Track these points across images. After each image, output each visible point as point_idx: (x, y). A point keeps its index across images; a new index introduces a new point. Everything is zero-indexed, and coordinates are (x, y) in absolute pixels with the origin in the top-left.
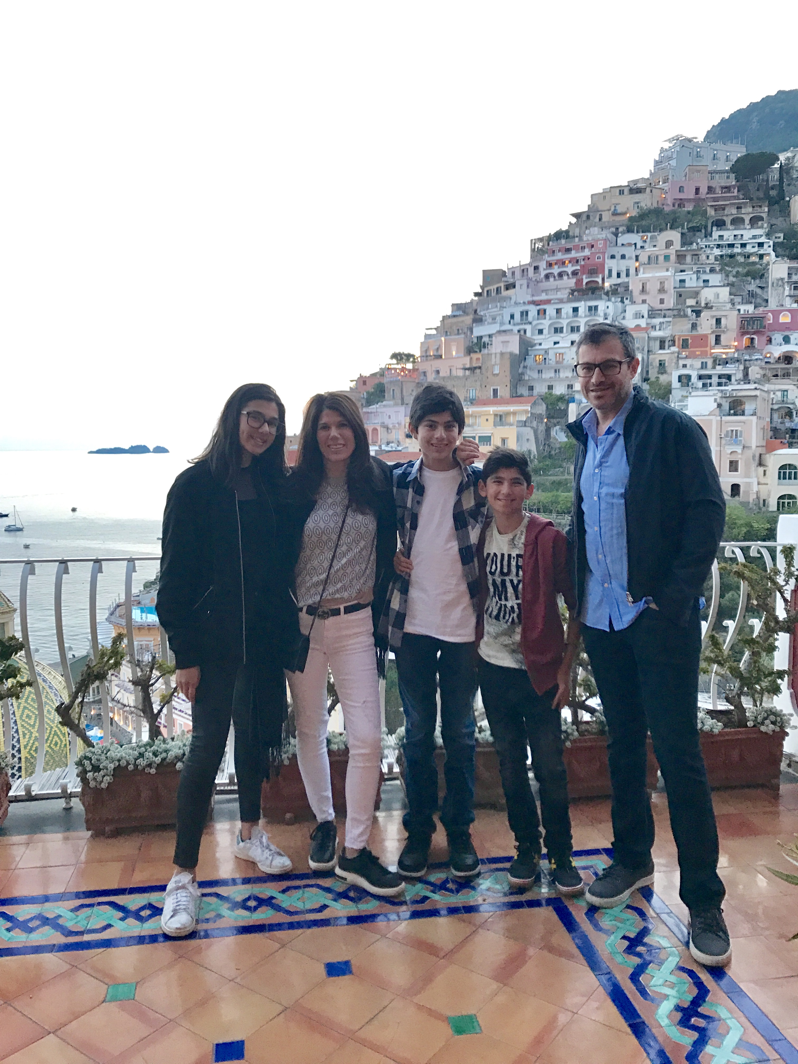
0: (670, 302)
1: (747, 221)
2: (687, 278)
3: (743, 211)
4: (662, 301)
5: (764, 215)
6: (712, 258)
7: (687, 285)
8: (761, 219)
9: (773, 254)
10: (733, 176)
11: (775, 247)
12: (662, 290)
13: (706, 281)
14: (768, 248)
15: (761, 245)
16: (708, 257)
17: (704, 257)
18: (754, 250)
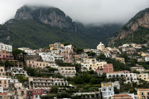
0: (7, 86)
1: (18, 66)
2: (10, 80)
3: (17, 63)
4: (5, 86)
5: (22, 65)
6: (14, 75)
7: (11, 82)
8: (21, 65)
9: (27, 75)
10: (12, 53)
11: (27, 73)
12: (5, 83)
13: (14, 81)
14: (26, 73)
15: (24, 72)
16: (13, 74)
17: (12, 75)
18: (23, 73)
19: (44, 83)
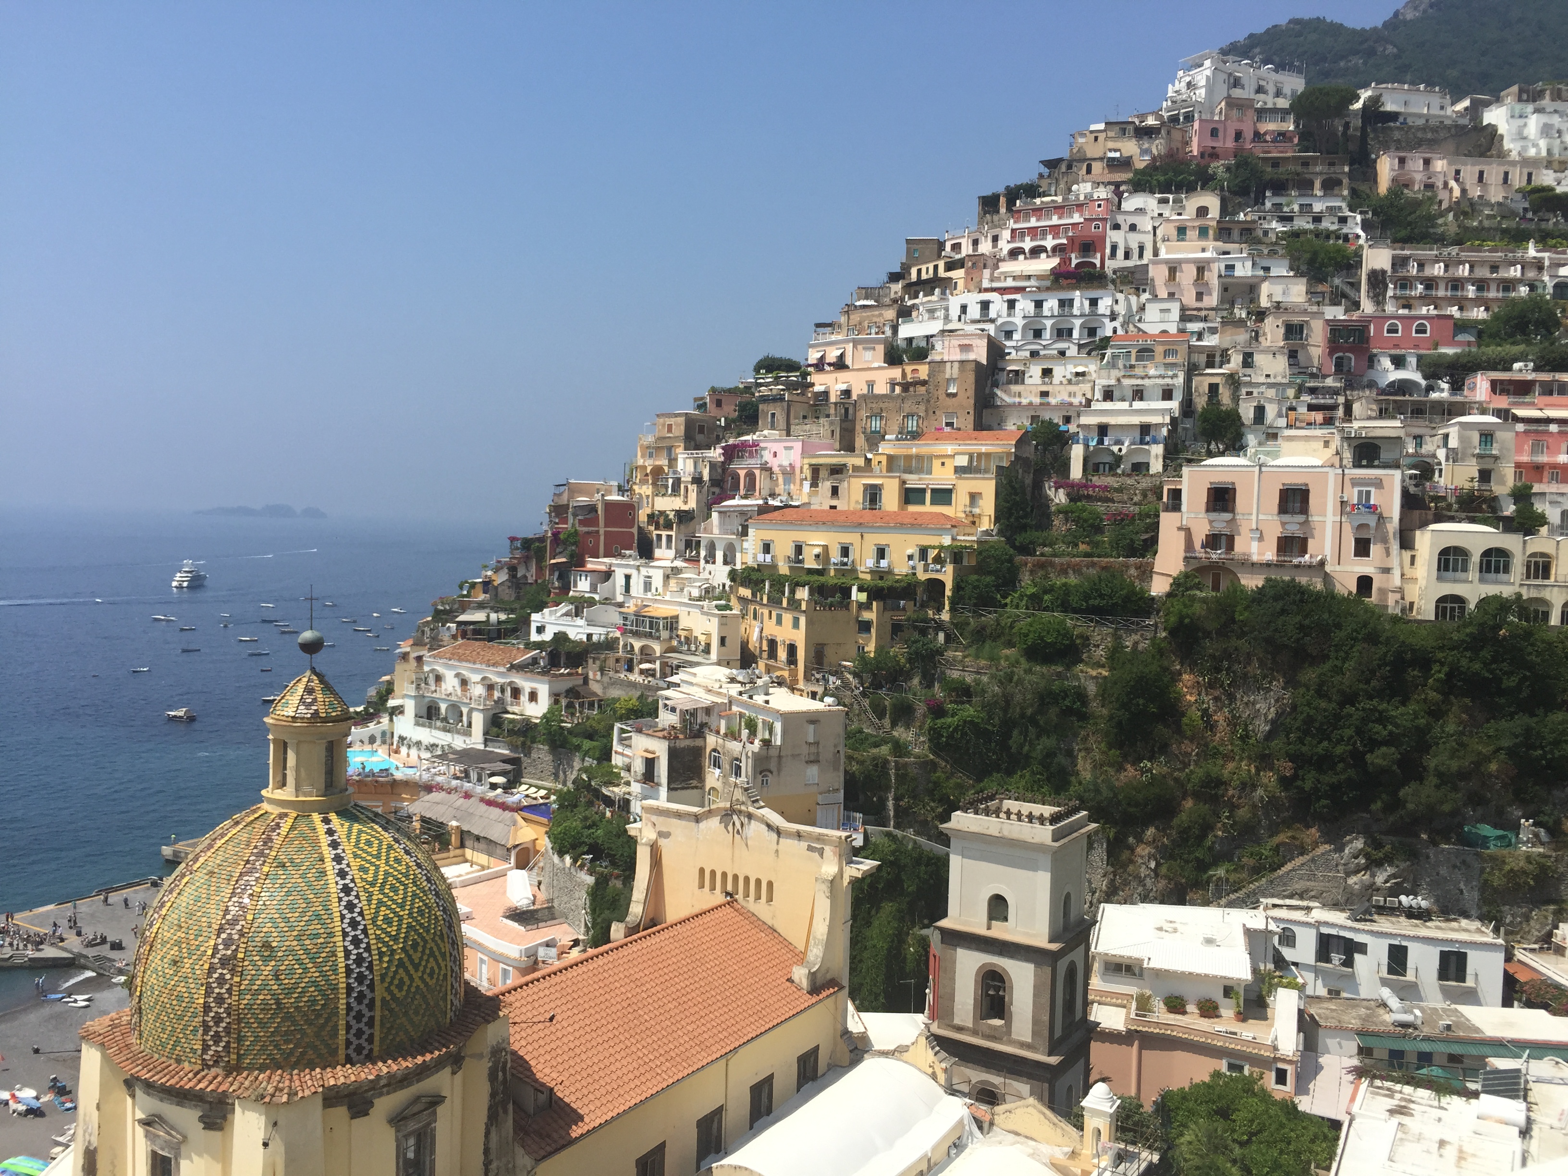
0: (1213, 297)
1: (1317, 184)
2: (1237, 264)
3: (1311, 169)
4: (1200, 296)
5: (1344, 178)
6: (1274, 235)
7: (1238, 273)
8: (1340, 183)
9: (1363, 235)
10: (1291, 117)
12: (1200, 280)
13: (1266, 269)
14: (1355, 227)
15: (1343, 220)
16: (1266, 233)
17: (1260, 233)
18: (1334, 227)
19: (1468, 280)
